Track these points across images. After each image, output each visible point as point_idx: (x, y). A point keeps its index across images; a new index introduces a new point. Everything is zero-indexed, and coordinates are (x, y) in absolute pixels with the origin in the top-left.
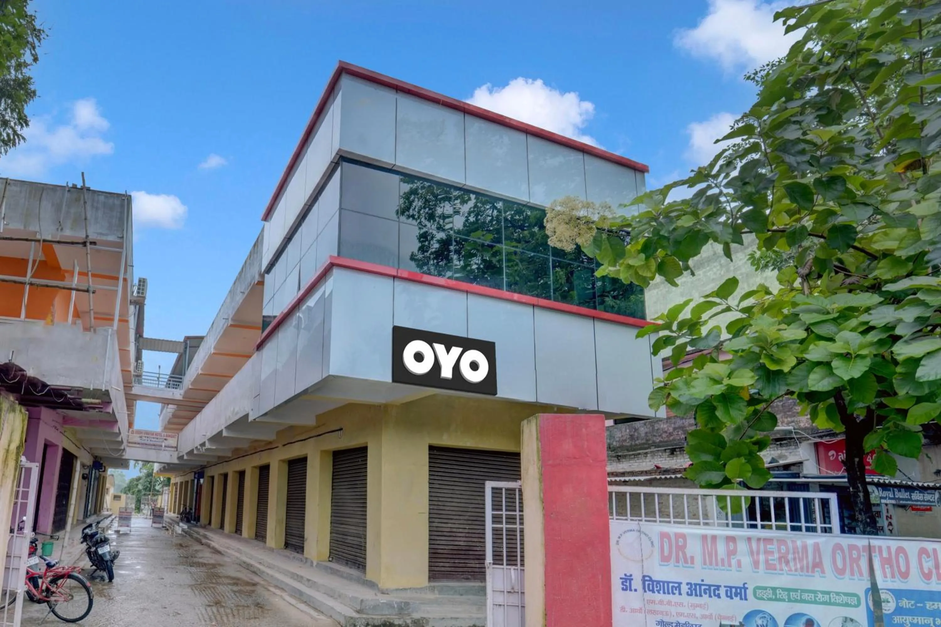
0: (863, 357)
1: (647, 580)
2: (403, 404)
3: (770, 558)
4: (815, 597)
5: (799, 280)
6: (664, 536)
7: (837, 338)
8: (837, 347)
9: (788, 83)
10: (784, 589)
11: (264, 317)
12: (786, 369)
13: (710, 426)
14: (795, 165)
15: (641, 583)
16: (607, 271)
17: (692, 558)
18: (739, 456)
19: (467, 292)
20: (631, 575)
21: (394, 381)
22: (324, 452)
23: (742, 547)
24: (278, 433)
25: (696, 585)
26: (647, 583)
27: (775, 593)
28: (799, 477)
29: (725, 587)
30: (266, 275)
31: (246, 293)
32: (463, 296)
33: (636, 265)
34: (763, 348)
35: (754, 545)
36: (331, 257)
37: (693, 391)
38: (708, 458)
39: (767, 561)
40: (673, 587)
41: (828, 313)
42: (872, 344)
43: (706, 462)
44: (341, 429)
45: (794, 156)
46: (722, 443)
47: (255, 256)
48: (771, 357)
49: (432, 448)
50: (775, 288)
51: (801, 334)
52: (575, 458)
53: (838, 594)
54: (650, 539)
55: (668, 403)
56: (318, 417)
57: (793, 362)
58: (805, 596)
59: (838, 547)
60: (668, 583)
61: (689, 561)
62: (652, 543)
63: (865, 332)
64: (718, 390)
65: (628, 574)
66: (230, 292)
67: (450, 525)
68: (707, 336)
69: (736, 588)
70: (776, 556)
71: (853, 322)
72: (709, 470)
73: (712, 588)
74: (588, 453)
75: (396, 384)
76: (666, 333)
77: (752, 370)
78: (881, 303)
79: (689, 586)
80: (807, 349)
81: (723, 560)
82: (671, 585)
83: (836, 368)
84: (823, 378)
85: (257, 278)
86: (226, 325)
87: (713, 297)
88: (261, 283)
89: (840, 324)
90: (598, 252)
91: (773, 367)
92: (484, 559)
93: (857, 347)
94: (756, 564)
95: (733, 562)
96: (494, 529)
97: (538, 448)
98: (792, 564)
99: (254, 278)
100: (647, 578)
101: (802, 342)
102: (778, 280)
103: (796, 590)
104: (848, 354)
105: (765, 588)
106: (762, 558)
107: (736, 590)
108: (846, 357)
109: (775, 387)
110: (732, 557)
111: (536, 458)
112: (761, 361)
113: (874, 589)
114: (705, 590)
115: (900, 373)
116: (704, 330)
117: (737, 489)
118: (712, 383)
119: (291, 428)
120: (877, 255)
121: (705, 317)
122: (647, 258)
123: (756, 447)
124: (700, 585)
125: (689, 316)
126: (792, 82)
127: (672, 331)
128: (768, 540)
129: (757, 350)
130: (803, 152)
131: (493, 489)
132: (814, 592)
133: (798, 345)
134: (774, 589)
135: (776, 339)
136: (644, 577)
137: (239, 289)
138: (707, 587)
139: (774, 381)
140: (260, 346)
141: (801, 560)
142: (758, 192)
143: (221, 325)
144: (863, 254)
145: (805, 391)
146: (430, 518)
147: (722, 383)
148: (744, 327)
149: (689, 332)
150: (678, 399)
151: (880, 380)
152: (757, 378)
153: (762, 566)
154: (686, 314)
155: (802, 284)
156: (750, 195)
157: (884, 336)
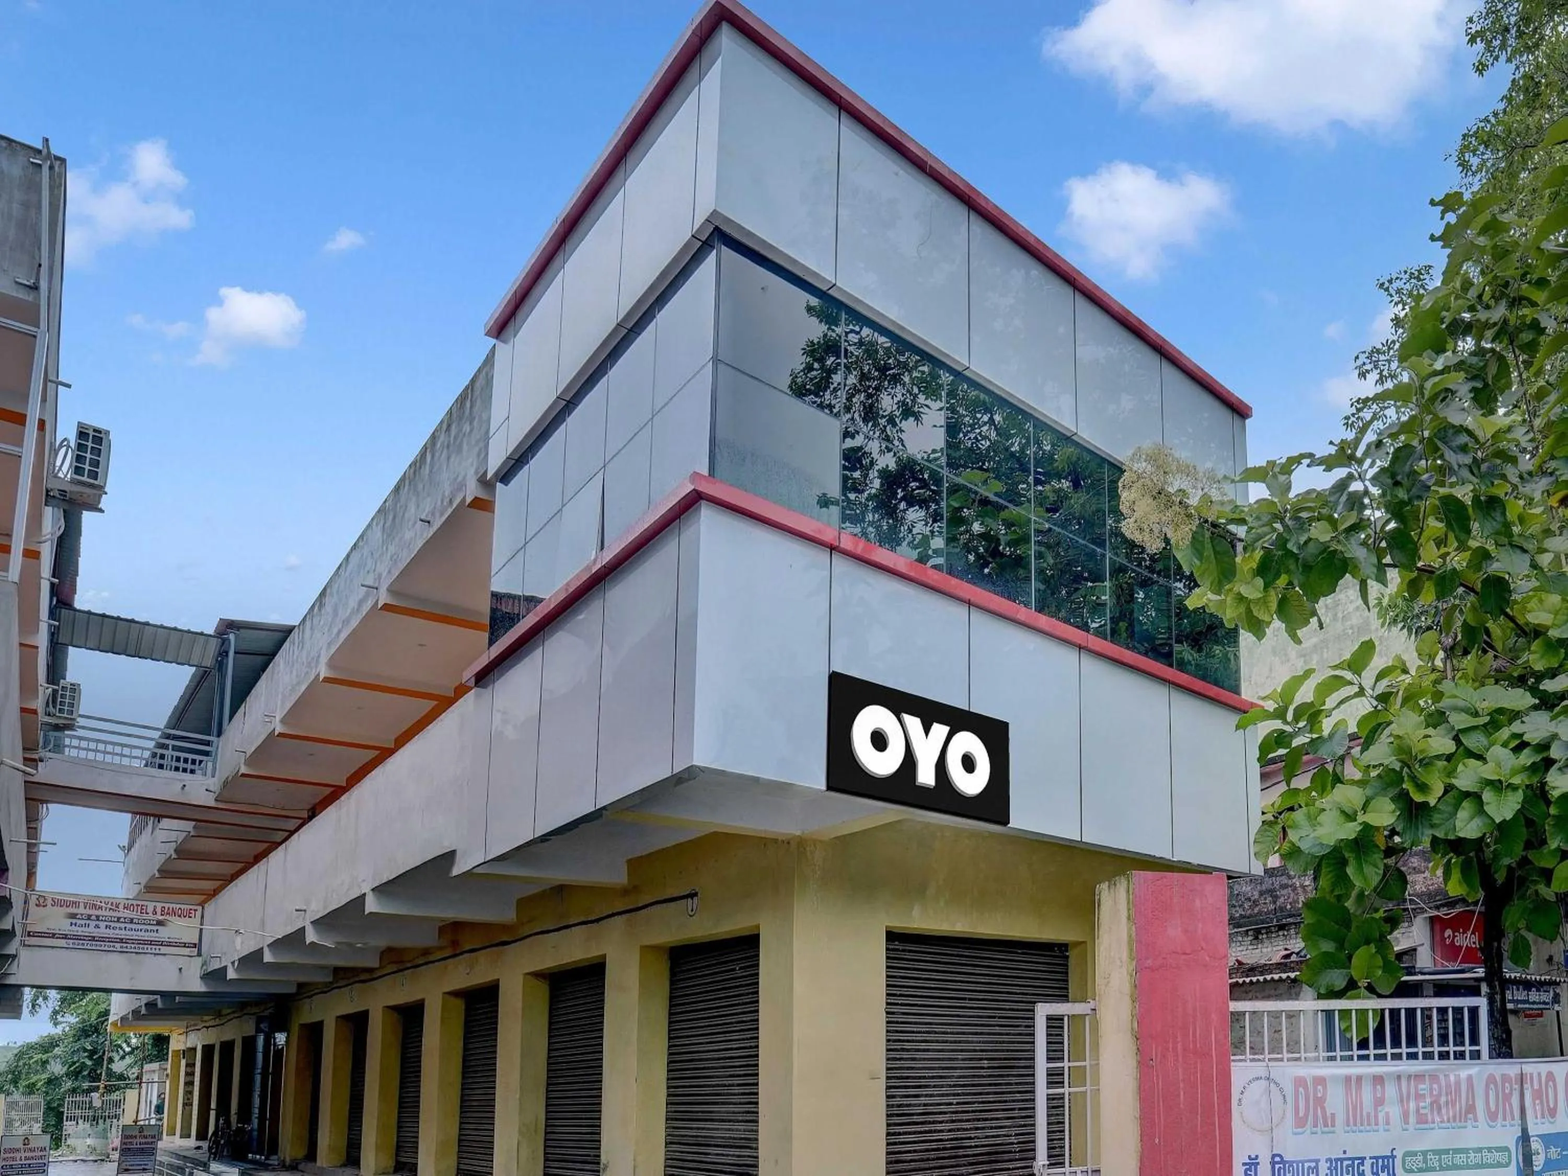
0: (1513, 788)
1: (1278, 1163)
2: (837, 838)
3: (1422, 1104)
4: (1468, 1158)
5: (1441, 654)
6: (1300, 1082)
7: (1488, 756)
8: (1488, 771)
9: (1443, 323)
10: (1435, 1152)
11: (496, 596)
12: (1432, 802)
13: (1336, 893)
14: (1456, 467)
15: (1270, 1167)
16: (1204, 600)
17: (1333, 1115)
18: (1368, 943)
19: (969, 603)
20: (1257, 1157)
21: (830, 788)
22: (647, 950)
23: (1391, 1090)
24: (523, 904)
25: (1337, 1160)
26: (1277, 1166)
27: (1425, 1161)
28: (1415, 974)
29: (1371, 1158)
30: (499, 485)
31: (437, 523)
32: (960, 611)
33: (1251, 597)
34: (1404, 764)
35: (1404, 1083)
36: (696, 476)
37: (1320, 831)
38: (1328, 946)
39: (1418, 1111)
40: (1309, 1167)
41: (1476, 714)
42: (1525, 769)
43: (1326, 954)
44: (692, 895)
45: (1454, 451)
46: (1345, 920)
47: (467, 428)
48: (1413, 779)
49: (892, 936)
50: (1414, 662)
51: (1449, 746)
52: (1185, 954)
53: (1489, 1150)
54: (1281, 1090)
55: (1282, 852)
56: (634, 864)
57: (1438, 789)
58: (1460, 1159)
59: (1491, 1080)
60: (1303, 1162)
61: (1329, 1122)
62: (1284, 1096)
63: (1518, 749)
64: (1350, 831)
65: (1253, 1156)
66: (382, 511)
67: (923, 1100)
68: (1331, 735)
69: (1383, 1158)
70: (1428, 1100)
71: (1505, 733)
72: (1331, 968)
73: (1356, 1162)
74: (1203, 945)
75: (833, 794)
76: (1277, 724)
77: (1392, 799)
78: (1535, 708)
79: (1328, 1165)
80: (1455, 770)
81: (1368, 1115)
82: (1306, 1165)
83: (1488, 804)
84: (1472, 818)
85: (472, 490)
86: (369, 604)
87: (1343, 669)
88: (483, 505)
89: (1491, 734)
90: (1198, 563)
91: (1418, 798)
92: (1034, 1159)
93: (1508, 771)
94: (1406, 1115)
95: (1381, 1116)
96: (1050, 1098)
97: (1130, 936)
98: (1444, 1111)
99: (461, 486)
100: (1277, 1159)
101: (1449, 758)
102: (1417, 651)
103: (1446, 1152)
104: (1500, 781)
105: (1414, 1154)
106: (1412, 1105)
107: (1383, 1161)
108: (1497, 786)
109: (1417, 829)
110: (1380, 1108)
111: (1125, 955)
112: (1404, 786)
113: (1525, 1138)
114: (1348, 1166)
115: (1554, 816)
116: (1327, 726)
117: (1365, 998)
118: (1342, 819)
119: (561, 891)
120: (1526, 629)
121: (1330, 702)
122: (1266, 586)
123: (1387, 927)
124: (1342, 1160)
125: (1309, 698)
126: (1447, 321)
127: (1285, 722)
128: (1419, 1077)
129: (1397, 766)
130: (1464, 449)
131: (1050, 1018)
132: (1465, 1151)
133: (1445, 763)
134: (1425, 1153)
135: (1422, 751)
136: (1274, 1156)
137: (412, 508)
138: (1350, 1162)
139: (1417, 818)
140: (484, 677)
141: (1454, 1105)
142: (1410, 500)
143: (353, 603)
144: (1511, 625)
145: (1451, 837)
146: (888, 1088)
147: (1355, 820)
148: (1379, 725)
149: (1308, 728)
150: (1298, 844)
151: (1530, 823)
152: (1398, 813)
153: (1412, 1119)
154: (1305, 694)
155: (1444, 662)
156: (1403, 503)
157: (1538, 758)
